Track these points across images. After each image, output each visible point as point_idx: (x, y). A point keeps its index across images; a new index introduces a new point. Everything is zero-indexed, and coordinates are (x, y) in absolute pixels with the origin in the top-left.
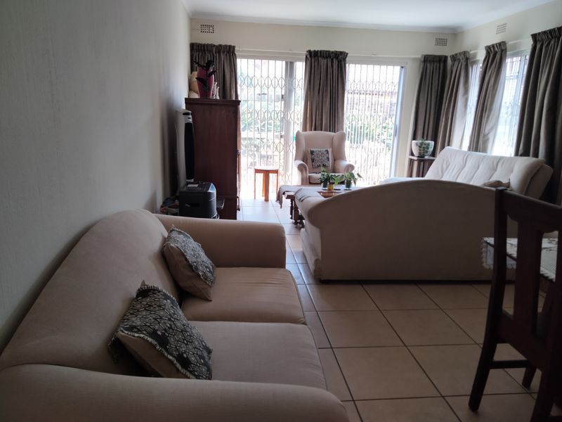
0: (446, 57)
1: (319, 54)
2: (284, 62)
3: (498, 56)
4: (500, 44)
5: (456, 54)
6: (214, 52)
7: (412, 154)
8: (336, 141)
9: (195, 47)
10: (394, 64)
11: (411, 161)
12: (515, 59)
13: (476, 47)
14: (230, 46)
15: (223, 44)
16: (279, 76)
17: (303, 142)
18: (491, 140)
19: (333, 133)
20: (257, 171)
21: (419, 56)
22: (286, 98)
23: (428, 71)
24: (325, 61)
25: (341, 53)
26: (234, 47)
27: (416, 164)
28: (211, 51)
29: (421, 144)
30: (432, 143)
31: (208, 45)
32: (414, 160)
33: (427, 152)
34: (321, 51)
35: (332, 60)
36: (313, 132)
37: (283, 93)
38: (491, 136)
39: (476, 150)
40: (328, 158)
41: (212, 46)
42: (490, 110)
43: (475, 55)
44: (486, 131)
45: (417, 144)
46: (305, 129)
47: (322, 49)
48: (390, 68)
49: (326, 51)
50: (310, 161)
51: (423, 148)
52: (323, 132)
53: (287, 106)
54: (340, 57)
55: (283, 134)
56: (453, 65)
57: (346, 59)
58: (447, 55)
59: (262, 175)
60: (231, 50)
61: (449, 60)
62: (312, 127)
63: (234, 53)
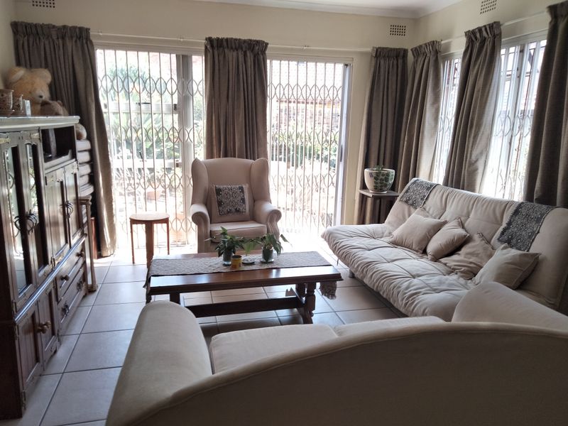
0: (405, 51)
1: (225, 43)
2: (174, 56)
3: (488, 45)
4: (491, 26)
5: (420, 46)
6: (55, 38)
7: (364, 187)
8: (254, 172)
9: (20, 29)
10: (335, 61)
11: (363, 199)
12: (512, 49)
13: (449, 35)
14: (81, 29)
15: (70, 24)
16: (166, 77)
17: (205, 176)
18: (480, 171)
19: (252, 161)
20: (133, 222)
21: (369, 49)
22: (181, 108)
23: (382, 70)
24: (235, 54)
25: (258, 42)
27: (369, 202)
28: (49, 36)
29: (378, 174)
30: (392, 172)
31: (42, 26)
32: (367, 197)
33: (386, 185)
34: (227, 39)
35: (245, 53)
36: (222, 159)
37: (176, 102)
38: (480, 165)
39: (458, 185)
40: (243, 200)
41: (51, 27)
42: (479, 126)
43: (448, 46)
44: (474, 158)
45: (371, 175)
46: (210, 154)
47: (229, 37)
48: (330, 66)
49: (236, 39)
50: (215, 205)
51: (380, 181)
52: (237, 160)
53: (183, 121)
54: (257, 48)
55: (180, 161)
56: (416, 62)
57: (267, 52)
58: (406, 48)
59: (144, 225)
60: (84, 34)
61: (410, 55)
62: (220, 150)
63: (88, 39)
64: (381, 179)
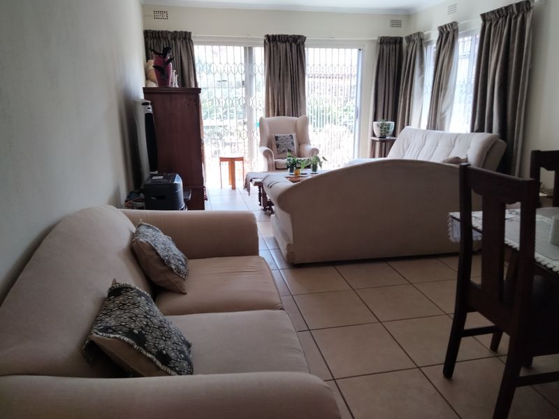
0: (401, 39)
1: (277, 38)
2: (242, 48)
3: (451, 36)
4: (452, 24)
5: (411, 36)
6: (169, 39)
7: (374, 135)
8: (299, 126)
9: (149, 34)
10: (352, 47)
11: (374, 142)
12: (466, 38)
13: (429, 28)
14: (186, 33)
15: (179, 30)
16: (238, 62)
17: (267, 128)
18: (447, 118)
19: (296, 118)
20: (222, 159)
21: (376, 38)
22: (247, 84)
24: (284, 45)
25: (299, 37)
26: (190, 33)
27: (378, 144)
28: (166, 38)
29: (382, 125)
30: (393, 123)
31: (162, 32)
32: (376, 141)
33: (388, 132)
34: (279, 36)
35: (291, 44)
36: (276, 118)
37: (244, 80)
38: (447, 114)
39: (434, 128)
40: (293, 143)
42: (446, 89)
43: (429, 36)
44: (443, 110)
45: (378, 125)
46: (268, 115)
48: (348, 50)
49: (285, 36)
50: (274, 146)
52: (286, 117)
53: (249, 93)
54: (299, 41)
55: (246, 120)
56: (408, 46)
57: (305, 43)
58: (402, 36)
59: (227, 163)
60: (187, 37)
61: (404, 41)
62: (274, 112)
63: (190, 39)
64: (385, 128)
